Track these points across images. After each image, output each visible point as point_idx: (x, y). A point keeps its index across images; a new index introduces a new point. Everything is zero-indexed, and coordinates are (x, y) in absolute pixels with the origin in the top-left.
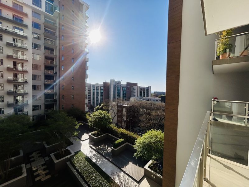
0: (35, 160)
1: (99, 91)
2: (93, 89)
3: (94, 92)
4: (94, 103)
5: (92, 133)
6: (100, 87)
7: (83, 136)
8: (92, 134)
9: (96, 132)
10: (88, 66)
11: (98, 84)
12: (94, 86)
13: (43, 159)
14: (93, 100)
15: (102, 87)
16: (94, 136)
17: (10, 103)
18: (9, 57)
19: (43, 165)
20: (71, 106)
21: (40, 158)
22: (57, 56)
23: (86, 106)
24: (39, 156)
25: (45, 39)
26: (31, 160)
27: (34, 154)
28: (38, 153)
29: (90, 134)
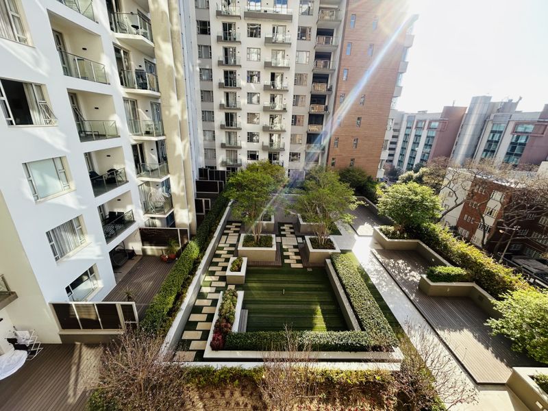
0: (287, 235)
1: (424, 134)
2: (407, 128)
3: (407, 136)
4: (401, 162)
5: (383, 227)
6: (430, 122)
7: (361, 227)
8: (381, 230)
11: (424, 112)
12: (411, 118)
13: (296, 238)
14: (400, 155)
15: (435, 121)
16: (386, 235)
17: (265, 144)
18: (267, 65)
19: (295, 247)
20: (349, 162)
21: (293, 235)
22: (337, 46)
23: (379, 167)
24: (292, 233)
25: (320, 8)
26: (282, 233)
27: (286, 227)
28: (291, 228)
29: (377, 228)
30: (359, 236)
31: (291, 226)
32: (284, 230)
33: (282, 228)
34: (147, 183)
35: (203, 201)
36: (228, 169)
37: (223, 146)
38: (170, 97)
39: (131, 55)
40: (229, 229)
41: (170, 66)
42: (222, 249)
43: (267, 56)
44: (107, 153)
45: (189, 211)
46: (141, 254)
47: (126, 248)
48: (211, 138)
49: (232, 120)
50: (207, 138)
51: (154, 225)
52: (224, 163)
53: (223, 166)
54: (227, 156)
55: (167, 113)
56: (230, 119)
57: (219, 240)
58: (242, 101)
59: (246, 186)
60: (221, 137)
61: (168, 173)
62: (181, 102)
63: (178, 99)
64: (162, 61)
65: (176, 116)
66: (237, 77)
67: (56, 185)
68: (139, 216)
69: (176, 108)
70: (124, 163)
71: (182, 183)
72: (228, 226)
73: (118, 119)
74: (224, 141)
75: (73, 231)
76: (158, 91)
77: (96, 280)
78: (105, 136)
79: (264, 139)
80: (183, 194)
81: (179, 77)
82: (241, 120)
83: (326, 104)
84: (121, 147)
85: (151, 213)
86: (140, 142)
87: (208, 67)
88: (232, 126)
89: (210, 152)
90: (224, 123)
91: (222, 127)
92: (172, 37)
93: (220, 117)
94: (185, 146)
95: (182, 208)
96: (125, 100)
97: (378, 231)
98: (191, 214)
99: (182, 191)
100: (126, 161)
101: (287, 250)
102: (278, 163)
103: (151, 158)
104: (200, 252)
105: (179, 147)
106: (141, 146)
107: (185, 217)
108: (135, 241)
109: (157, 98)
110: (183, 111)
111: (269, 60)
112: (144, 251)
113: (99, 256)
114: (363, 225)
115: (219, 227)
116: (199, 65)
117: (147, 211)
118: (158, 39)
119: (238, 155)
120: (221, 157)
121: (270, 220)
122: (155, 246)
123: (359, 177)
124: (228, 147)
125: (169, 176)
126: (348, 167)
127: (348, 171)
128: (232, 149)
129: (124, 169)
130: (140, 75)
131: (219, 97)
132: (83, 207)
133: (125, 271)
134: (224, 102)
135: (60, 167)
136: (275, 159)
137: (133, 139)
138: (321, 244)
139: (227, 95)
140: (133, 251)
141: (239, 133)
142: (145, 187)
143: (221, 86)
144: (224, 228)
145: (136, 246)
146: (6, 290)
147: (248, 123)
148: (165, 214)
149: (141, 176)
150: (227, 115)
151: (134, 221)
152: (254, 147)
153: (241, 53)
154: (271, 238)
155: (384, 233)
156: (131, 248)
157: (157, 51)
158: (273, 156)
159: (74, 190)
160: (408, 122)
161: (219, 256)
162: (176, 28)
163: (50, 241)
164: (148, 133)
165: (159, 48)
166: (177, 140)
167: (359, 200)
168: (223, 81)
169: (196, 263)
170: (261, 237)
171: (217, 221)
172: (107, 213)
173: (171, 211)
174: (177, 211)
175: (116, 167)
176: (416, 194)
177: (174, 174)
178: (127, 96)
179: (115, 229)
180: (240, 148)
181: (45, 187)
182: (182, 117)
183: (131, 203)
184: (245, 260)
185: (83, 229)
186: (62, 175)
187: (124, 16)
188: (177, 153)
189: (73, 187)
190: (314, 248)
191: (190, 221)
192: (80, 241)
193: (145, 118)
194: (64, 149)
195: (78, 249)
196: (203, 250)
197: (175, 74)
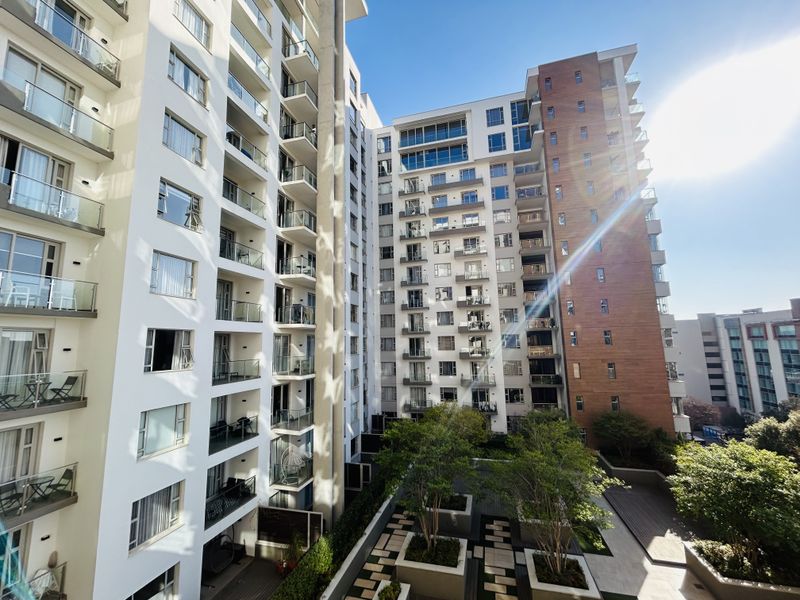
0: (496, 545)
1: (773, 348)
2: (731, 338)
3: (737, 352)
4: (746, 399)
5: (703, 543)
6: (775, 327)
7: (657, 540)
8: (700, 550)
9: (726, 549)
10: (661, 248)
11: (757, 312)
12: (732, 323)
13: (512, 553)
14: (739, 386)
15: (786, 324)
16: (715, 565)
17: (465, 378)
18: (460, 279)
19: (509, 573)
20: (610, 403)
21: (506, 546)
22: (550, 247)
23: (675, 411)
24: (506, 540)
25: (519, 214)
26: (488, 538)
27: (495, 526)
28: (505, 529)
29: (690, 545)
30: (655, 562)
31: (507, 524)
32: (491, 532)
33: (488, 527)
34: (285, 437)
35: (361, 467)
36: (413, 416)
37: (406, 382)
38: (325, 328)
39: (293, 293)
40: (396, 521)
41: (329, 298)
42: (375, 560)
43: (459, 268)
44: (243, 398)
45: (335, 483)
46: (253, 555)
47: (235, 542)
48: (391, 372)
49: (418, 346)
50: (386, 372)
51: (284, 504)
52: (407, 408)
53: (406, 412)
54: (411, 397)
55: (320, 346)
56: (416, 345)
57: (373, 542)
58: (431, 322)
59: (405, 443)
60: (404, 370)
61: (312, 422)
62: (337, 332)
63: (334, 329)
64: (321, 292)
65: (330, 349)
66: (424, 296)
67: (170, 436)
68: (264, 487)
69: (332, 340)
70: (258, 410)
71: (329, 437)
72: (396, 516)
73: (263, 358)
74: (408, 376)
75: (167, 505)
76: (314, 323)
77: (173, 594)
78: (242, 377)
79: (464, 370)
80: (328, 454)
81: (339, 306)
82: (431, 347)
83: (552, 316)
84: (259, 389)
85: (281, 484)
86: (285, 383)
87: (390, 290)
88: (418, 354)
89: (389, 391)
90: (408, 351)
91: (405, 357)
92: (335, 271)
93: (402, 345)
94: (338, 385)
95: (325, 477)
96: (277, 336)
97: (694, 552)
98: (336, 489)
99: (328, 450)
100: (262, 407)
101: (491, 578)
102: (489, 406)
103: (297, 402)
104: (333, 562)
105: (331, 388)
106: (286, 387)
107: (327, 492)
108: (249, 530)
109: (313, 330)
110: (338, 344)
111: (461, 272)
112: (258, 548)
113: (187, 549)
114: (663, 535)
115: (378, 516)
116: (380, 288)
117: (276, 480)
118: (321, 274)
119: (427, 395)
120: (404, 397)
121: (463, 508)
122: (275, 541)
123: (632, 429)
124: (414, 384)
125: (312, 427)
126: (610, 410)
127: (609, 418)
128: (418, 385)
129: (257, 417)
130: (297, 308)
131: (402, 321)
132: (191, 469)
133: (220, 585)
134: (407, 325)
135: (180, 415)
136: (483, 399)
137: (276, 379)
138: (556, 573)
139: (412, 316)
140: (244, 546)
141: (428, 364)
142: (281, 443)
143: (404, 308)
144: (388, 518)
145: (249, 539)
146: (58, 590)
147: (440, 349)
148: (298, 486)
149: (278, 427)
150: (411, 340)
151: (254, 495)
152: (450, 381)
153: (427, 272)
154: (458, 547)
155: (707, 558)
156: (242, 543)
157: (318, 285)
158: (480, 395)
159: (188, 445)
160: (729, 330)
161: (367, 575)
162: (340, 261)
163: (134, 516)
164: (296, 371)
165: (321, 281)
166: (328, 377)
167: (610, 475)
168: (407, 302)
169: (323, 581)
170: (439, 541)
171: (377, 504)
172: (226, 480)
173: (309, 482)
174: (318, 482)
175: (250, 415)
176: (750, 468)
177: (319, 425)
178: (279, 332)
179: (223, 506)
180: (430, 384)
181: (157, 440)
182: (338, 349)
183: (256, 466)
184: (405, 588)
185: (181, 503)
186: (180, 426)
187: (294, 259)
188: (326, 395)
189: (186, 442)
190: (540, 580)
191: (335, 501)
192: (170, 520)
193: (297, 353)
194: (192, 395)
195: (165, 533)
196: (338, 559)
197: (334, 303)
